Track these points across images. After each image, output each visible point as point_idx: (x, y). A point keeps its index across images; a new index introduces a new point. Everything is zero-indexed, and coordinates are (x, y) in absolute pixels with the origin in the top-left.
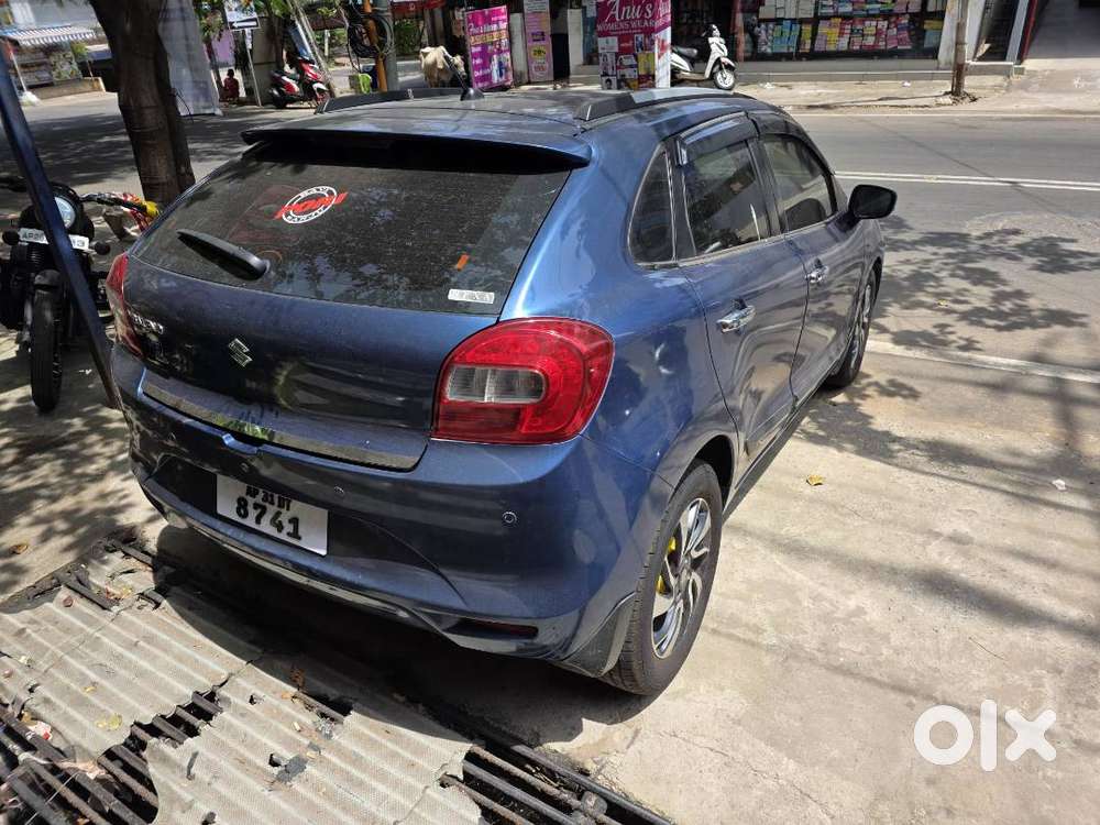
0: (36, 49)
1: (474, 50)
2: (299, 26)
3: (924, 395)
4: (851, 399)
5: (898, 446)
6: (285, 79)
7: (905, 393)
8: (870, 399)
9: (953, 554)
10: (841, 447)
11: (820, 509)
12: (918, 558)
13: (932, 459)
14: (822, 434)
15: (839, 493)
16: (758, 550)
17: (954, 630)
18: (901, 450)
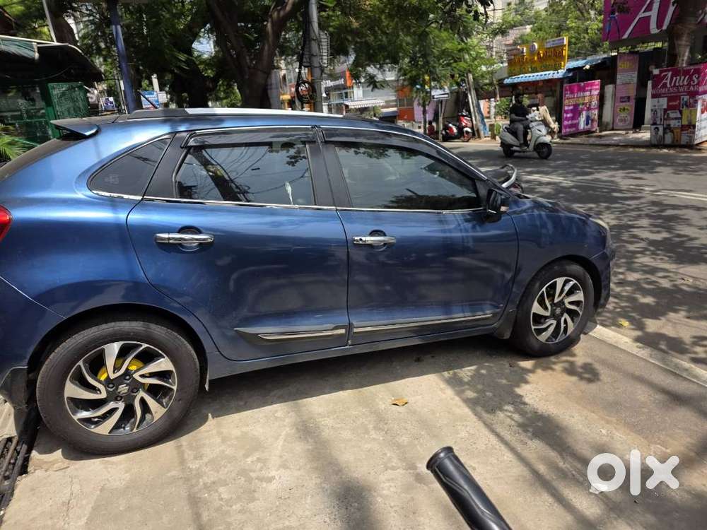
0: (357, 110)
1: (566, 108)
2: (470, 97)
3: (599, 383)
4: (536, 367)
5: (510, 408)
6: (450, 125)
7: (587, 376)
8: (550, 372)
9: (400, 484)
10: (463, 391)
11: (369, 418)
12: (369, 473)
13: (520, 425)
14: (466, 380)
15: (401, 415)
16: (284, 421)
17: (302, 522)
18: (506, 411)
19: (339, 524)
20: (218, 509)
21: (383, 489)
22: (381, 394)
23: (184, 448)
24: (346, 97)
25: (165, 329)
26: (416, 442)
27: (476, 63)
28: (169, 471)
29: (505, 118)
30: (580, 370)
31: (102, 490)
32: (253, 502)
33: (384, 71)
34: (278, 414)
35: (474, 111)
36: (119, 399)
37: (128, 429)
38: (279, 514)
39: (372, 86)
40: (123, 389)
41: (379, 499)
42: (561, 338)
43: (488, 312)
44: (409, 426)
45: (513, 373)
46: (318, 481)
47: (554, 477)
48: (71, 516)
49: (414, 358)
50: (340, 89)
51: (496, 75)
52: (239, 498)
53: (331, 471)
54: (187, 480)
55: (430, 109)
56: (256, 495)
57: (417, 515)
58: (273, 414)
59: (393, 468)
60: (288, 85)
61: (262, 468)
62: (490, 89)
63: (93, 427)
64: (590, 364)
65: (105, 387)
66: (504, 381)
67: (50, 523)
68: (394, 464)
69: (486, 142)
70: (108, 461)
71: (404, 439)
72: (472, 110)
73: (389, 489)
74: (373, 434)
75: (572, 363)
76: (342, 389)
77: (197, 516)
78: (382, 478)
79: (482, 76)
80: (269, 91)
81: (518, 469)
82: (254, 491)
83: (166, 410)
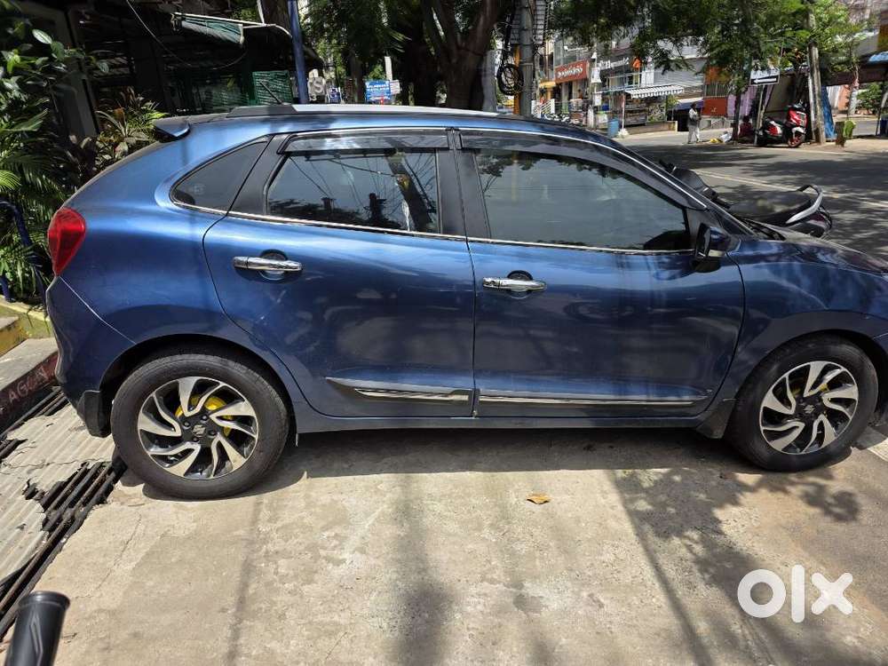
0: (642, 100)
3: (853, 524)
4: (760, 485)
5: (695, 535)
6: (773, 123)
7: (837, 510)
8: (780, 495)
9: (492, 602)
10: (632, 501)
11: (489, 512)
12: (459, 581)
13: (698, 561)
14: (646, 485)
15: (534, 516)
16: (385, 496)
17: (353, 621)
18: (685, 537)
19: (397, 634)
20: (268, 584)
21: (468, 604)
22: (518, 484)
23: (263, 506)
24: (630, 83)
25: (245, 368)
26: (537, 554)
27: (827, 30)
28: (237, 529)
29: (874, 113)
30: (830, 500)
31: (163, 536)
32: (309, 584)
33: (682, 45)
34: (382, 487)
35: (815, 103)
36: (195, 439)
37: (204, 474)
38: (332, 605)
39: (662, 68)
40: (199, 430)
41: (458, 616)
42: (811, 448)
43: (686, 398)
44: (536, 532)
45: (720, 487)
46: (395, 576)
47: (715, 643)
48: (124, 556)
49: (585, 445)
50: (621, 72)
51: (860, 48)
52: (296, 576)
53: (414, 568)
54: (251, 542)
55: (747, 100)
56: (316, 577)
57: (496, 646)
58: (376, 485)
59: (492, 581)
60: (555, 67)
61: (335, 546)
62: (846, 70)
63: (167, 465)
64: (850, 495)
65: (180, 424)
66: (702, 496)
67: (101, 560)
68: (495, 577)
69: (826, 148)
70: (181, 506)
71: (522, 548)
72: (811, 100)
73: (475, 607)
74: (486, 533)
75: (821, 488)
76: (471, 469)
77: (244, 586)
78: (473, 590)
79: (835, 51)
80: (483, 79)
81: (665, 619)
82: (316, 572)
83: (246, 460)
